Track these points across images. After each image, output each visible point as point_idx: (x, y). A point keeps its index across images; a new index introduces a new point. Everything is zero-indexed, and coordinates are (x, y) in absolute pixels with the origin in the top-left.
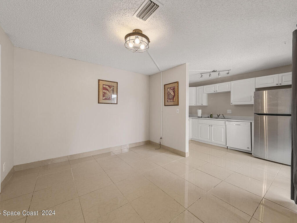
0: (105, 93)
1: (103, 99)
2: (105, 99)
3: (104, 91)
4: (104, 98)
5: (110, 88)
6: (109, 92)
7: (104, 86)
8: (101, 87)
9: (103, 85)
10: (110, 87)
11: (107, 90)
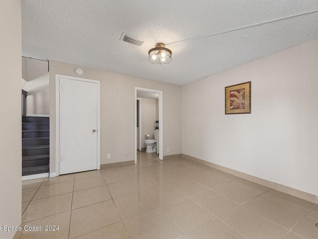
0: (232, 101)
1: (231, 109)
2: (232, 109)
3: (232, 99)
4: (232, 107)
5: (239, 93)
6: (238, 98)
7: (232, 93)
8: (228, 95)
9: (231, 91)
10: (238, 91)
11: (236, 96)
